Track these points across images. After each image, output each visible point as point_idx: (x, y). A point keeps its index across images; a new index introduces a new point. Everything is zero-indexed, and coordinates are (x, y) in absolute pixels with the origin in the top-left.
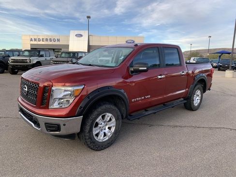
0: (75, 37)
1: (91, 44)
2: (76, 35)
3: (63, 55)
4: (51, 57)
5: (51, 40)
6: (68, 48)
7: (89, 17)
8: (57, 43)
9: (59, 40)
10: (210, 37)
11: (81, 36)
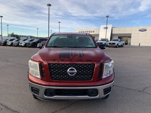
2: (104, 28)
5: (89, 32)
8: (92, 33)
11: (107, 28)
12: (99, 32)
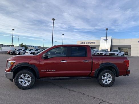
0: (103, 40)
2: (104, 39)
6: (99, 47)
7: (107, 29)
9: (94, 43)
11: (107, 40)
12: (99, 43)
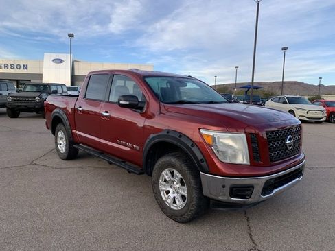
0: (52, 62)
1: (76, 74)
2: (53, 60)
3: (28, 88)
4: (9, 92)
5: (13, 67)
6: (41, 79)
7: (71, 36)
8: (22, 71)
9: (26, 67)
10: (237, 67)
11: (61, 61)
